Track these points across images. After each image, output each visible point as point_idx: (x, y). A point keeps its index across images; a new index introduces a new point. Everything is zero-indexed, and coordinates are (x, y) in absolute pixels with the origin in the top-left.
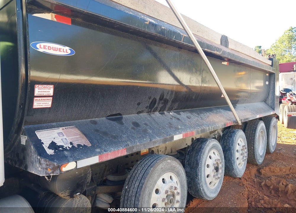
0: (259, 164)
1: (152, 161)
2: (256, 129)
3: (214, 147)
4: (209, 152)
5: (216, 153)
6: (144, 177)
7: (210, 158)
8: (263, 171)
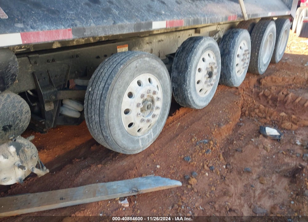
0: (260, 73)
1: (123, 58)
2: (264, 31)
3: (209, 47)
4: (203, 52)
5: (212, 55)
6: (110, 77)
7: (204, 60)
8: (263, 81)
